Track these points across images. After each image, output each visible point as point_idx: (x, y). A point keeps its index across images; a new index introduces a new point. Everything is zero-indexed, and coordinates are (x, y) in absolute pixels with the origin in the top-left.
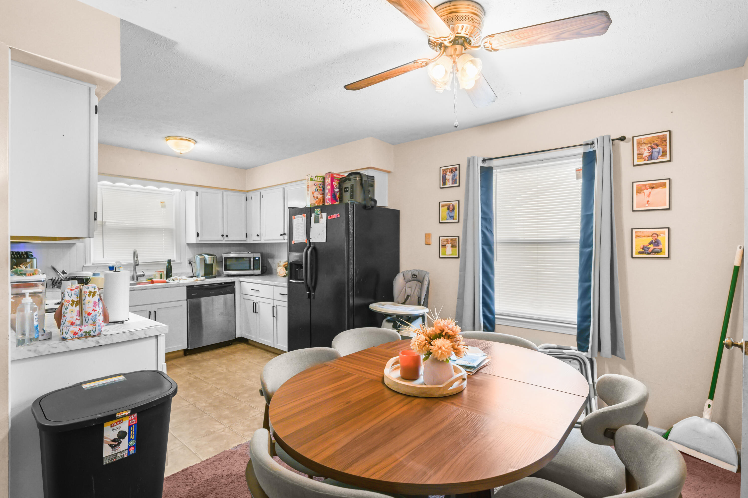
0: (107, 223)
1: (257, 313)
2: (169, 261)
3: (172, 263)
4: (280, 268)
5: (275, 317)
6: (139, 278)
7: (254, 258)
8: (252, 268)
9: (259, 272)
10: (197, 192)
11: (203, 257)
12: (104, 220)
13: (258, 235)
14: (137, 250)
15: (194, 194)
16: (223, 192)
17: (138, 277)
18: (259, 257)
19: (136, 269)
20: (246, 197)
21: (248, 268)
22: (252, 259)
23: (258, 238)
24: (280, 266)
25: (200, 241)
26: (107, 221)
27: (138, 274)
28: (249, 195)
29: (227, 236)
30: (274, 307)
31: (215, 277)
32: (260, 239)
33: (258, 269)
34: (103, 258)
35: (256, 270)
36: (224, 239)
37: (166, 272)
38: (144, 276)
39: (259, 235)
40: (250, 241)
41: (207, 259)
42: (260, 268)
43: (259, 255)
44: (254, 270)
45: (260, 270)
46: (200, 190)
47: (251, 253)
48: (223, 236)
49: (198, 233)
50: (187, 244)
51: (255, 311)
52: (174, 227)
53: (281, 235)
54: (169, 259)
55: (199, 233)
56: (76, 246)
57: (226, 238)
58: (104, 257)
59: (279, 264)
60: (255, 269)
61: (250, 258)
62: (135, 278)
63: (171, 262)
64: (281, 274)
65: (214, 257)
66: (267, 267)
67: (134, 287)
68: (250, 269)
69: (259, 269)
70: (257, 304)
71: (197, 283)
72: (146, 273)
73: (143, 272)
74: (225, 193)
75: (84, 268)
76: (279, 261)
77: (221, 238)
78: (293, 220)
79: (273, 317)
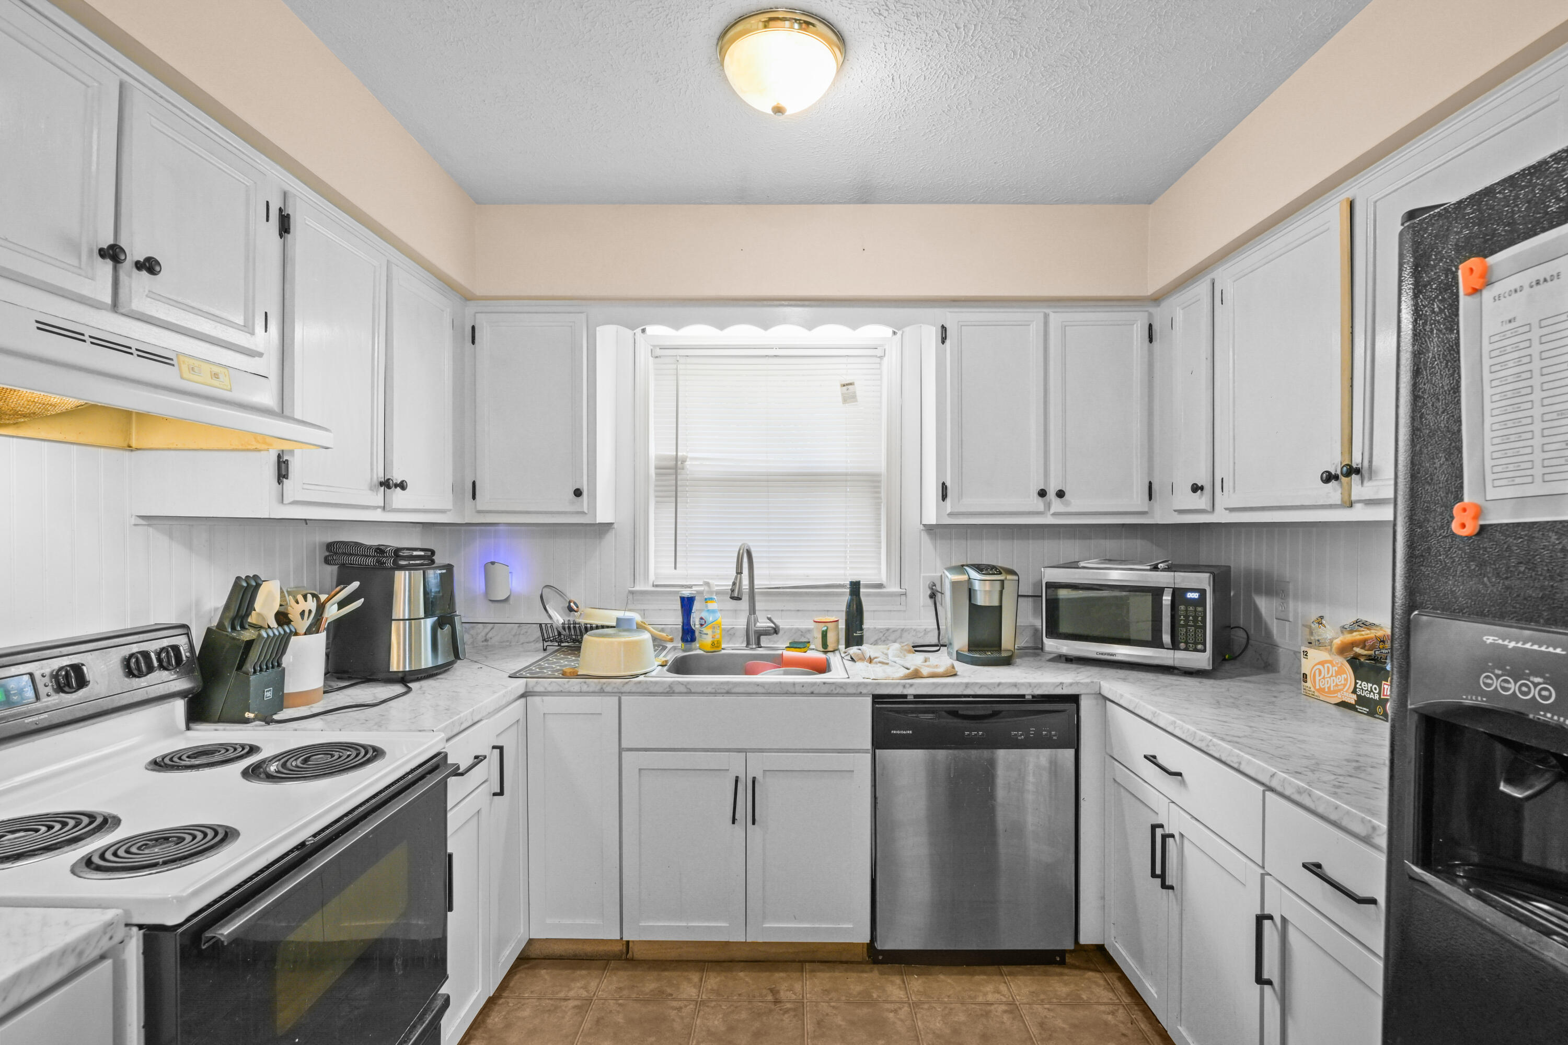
0: (688, 463)
1: (1172, 888)
2: (855, 587)
3: (868, 595)
4: (1316, 655)
5: (1269, 982)
6: (763, 639)
7: (1178, 594)
8: (1166, 638)
9: (1202, 659)
10: (943, 327)
11: (965, 577)
12: (679, 454)
13: (1196, 488)
14: (750, 544)
15: (932, 333)
16: (1046, 316)
17: (760, 634)
18: (1202, 592)
19: (757, 608)
20: (1150, 326)
21: (1148, 637)
22: (1167, 599)
23: (1200, 501)
24: (1317, 644)
25: (950, 515)
26: (690, 455)
27: (763, 623)
28: (1160, 315)
29: (1061, 494)
30: (1267, 923)
31: (1007, 662)
32: (1209, 508)
33: (1195, 645)
34: (675, 568)
35: (1186, 649)
36: (1048, 506)
37: (844, 621)
38: (776, 631)
39: (1202, 488)
40: (1162, 515)
41: (977, 586)
42: (1204, 644)
43: (1202, 580)
44: (1175, 646)
45: (1204, 651)
46: (950, 317)
47: (1164, 570)
48: (1042, 493)
49: (943, 484)
50: (924, 525)
51: (1158, 871)
52: (883, 469)
53: (1328, 478)
54: (855, 579)
55: (948, 484)
56: (614, 531)
57: (1057, 505)
58: (678, 566)
59: (1311, 633)
60: (1182, 645)
61: (1157, 592)
62: (753, 639)
63: (862, 590)
64: (1321, 690)
65: (1002, 581)
66: (1252, 632)
67: (688, 683)
68: (1156, 642)
69: (1200, 647)
70: (1170, 841)
71: (911, 685)
72: (782, 623)
73: (769, 619)
74: (1057, 318)
75: (630, 597)
76: (1314, 617)
77: (1039, 504)
78: (1464, 301)
79: (1260, 980)
